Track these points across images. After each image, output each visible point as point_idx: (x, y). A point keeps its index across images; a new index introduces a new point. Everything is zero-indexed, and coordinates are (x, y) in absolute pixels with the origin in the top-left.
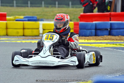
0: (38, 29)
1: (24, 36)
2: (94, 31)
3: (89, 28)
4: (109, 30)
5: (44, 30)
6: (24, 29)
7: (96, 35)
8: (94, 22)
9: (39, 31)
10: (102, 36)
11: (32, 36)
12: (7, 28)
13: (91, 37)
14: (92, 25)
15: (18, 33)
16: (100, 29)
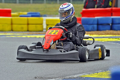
0: (42, 24)
1: (28, 31)
2: (96, 26)
3: (91, 23)
4: (111, 25)
5: (47, 25)
6: (28, 24)
7: (98, 30)
8: (96, 18)
9: (43, 27)
10: (104, 31)
11: (36, 31)
12: (12, 24)
13: (93, 32)
14: (94, 20)
15: (22, 28)
16: (102, 24)
